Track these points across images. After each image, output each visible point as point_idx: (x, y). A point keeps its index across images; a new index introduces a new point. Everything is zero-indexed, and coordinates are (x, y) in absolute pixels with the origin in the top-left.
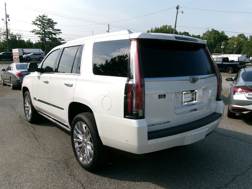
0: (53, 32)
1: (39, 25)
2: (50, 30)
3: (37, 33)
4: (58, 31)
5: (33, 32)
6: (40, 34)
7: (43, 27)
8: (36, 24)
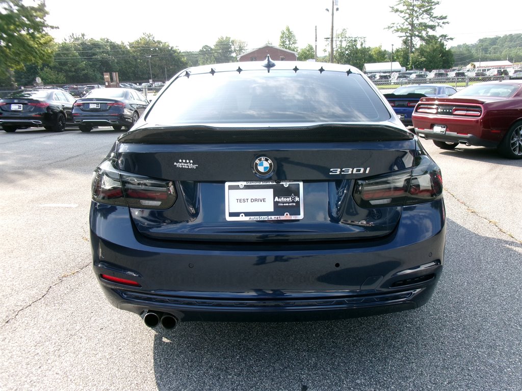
0: (431, 23)
1: (401, 12)
2: (425, 19)
3: (397, 31)
4: (441, 19)
5: (389, 28)
6: (402, 30)
7: (409, 14)
8: (397, 11)
